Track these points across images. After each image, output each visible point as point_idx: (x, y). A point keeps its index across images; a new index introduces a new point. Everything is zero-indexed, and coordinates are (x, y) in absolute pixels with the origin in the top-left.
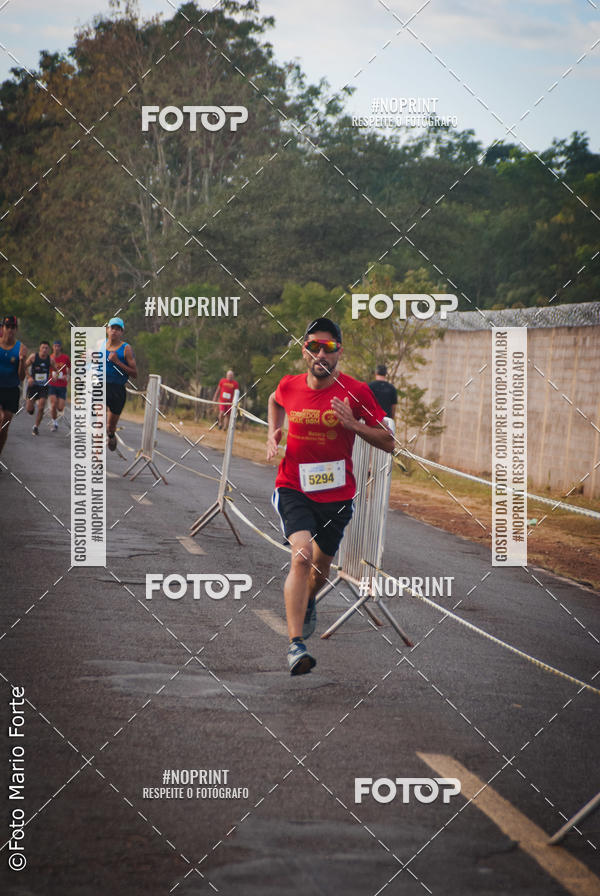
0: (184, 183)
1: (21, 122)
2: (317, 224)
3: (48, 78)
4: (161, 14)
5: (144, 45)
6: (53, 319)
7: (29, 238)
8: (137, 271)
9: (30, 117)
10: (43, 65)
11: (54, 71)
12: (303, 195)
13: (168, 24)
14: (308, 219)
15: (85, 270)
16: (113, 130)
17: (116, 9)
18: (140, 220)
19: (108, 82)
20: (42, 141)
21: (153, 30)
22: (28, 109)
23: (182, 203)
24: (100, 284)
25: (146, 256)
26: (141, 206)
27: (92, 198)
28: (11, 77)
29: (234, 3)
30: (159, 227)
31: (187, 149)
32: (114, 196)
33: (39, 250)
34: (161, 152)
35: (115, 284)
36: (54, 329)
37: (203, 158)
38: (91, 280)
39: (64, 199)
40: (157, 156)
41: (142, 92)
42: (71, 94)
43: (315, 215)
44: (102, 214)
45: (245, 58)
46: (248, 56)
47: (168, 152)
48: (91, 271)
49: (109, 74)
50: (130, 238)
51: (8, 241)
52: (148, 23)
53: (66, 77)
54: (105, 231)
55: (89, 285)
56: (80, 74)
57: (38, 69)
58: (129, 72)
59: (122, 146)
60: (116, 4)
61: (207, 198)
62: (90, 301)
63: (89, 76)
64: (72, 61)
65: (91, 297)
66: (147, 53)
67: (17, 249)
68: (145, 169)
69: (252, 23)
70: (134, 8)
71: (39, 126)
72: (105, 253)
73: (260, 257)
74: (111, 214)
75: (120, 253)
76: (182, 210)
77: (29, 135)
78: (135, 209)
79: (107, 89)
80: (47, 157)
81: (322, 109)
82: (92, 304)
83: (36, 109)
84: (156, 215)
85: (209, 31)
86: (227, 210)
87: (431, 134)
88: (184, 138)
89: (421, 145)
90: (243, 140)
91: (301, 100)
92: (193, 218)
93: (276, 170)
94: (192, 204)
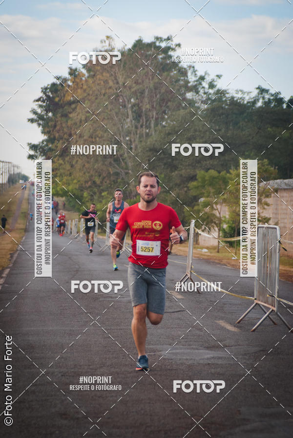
0: (142, 126)
1: (62, 102)
3: (73, 80)
6: (82, 196)
7: (68, 157)
8: (122, 170)
9: (66, 99)
10: (70, 74)
11: (76, 76)
13: (130, 50)
14: (204, 140)
15: (96, 172)
17: (104, 44)
19: (102, 80)
20: (72, 111)
22: (64, 96)
23: (141, 136)
24: (104, 178)
25: (126, 163)
26: (122, 139)
27: (98, 136)
28: (55, 81)
29: (161, 38)
30: (131, 148)
31: (142, 110)
32: (108, 135)
33: (74, 163)
34: (130, 113)
35: (112, 178)
36: (83, 201)
37: (151, 114)
38: (100, 176)
39: (85, 138)
40: (128, 115)
41: (119, 84)
42: (85, 87)
43: (207, 137)
44: (104, 144)
45: (167, 64)
46: (169, 63)
47: (132, 112)
48: (99, 172)
49: (102, 76)
50: (118, 155)
51: (58, 160)
53: (81, 79)
55: (99, 179)
56: (88, 77)
57: (67, 76)
58: (112, 75)
59: (111, 110)
60: (104, 42)
61: (153, 133)
62: (99, 186)
63: (93, 78)
64: (84, 71)
65: (100, 185)
66: (120, 64)
67: (63, 163)
68: (123, 121)
69: (170, 47)
70: (113, 44)
71: (70, 103)
72: (106, 163)
73: (182, 160)
75: (112, 162)
76: (142, 139)
77: (66, 107)
79: (102, 82)
80: (75, 118)
81: (207, 86)
82: (101, 188)
83: (68, 95)
84: (129, 142)
85: (149, 53)
86: (165, 138)
87: (260, 96)
88: (141, 104)
89: (255, 101)
90: (169, 104)
91: (196, 83)
92: (149, 143)
93: (187, 117)
94: (146, 136)
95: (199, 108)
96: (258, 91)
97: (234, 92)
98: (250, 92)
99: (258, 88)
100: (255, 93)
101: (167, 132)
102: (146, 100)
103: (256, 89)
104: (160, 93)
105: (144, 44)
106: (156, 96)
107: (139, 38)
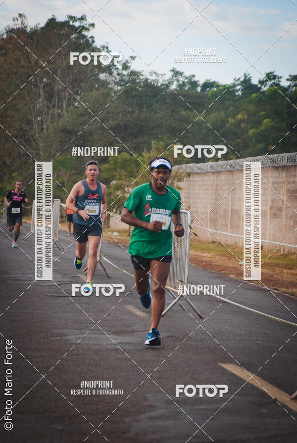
0: (54, 107)
2: (121, 124)
4: (39, 24)
5: (31, 39)
8: (32, 151)
12: (114, 110)
13: (42, 28)
14: (117, 122)
15: (7, 152)
16: (18, 82)
17: (16, 22)
18: (33, 126)
19: (13, 58)
21: (35, 32)
23: (53, 117)
24: (14, 158)
25: (37, 144)
26: (33, 119)
27: (9, 116)
29: (74, 17)
30: (43, 129)
31: (54, 90)
32: (19, 115)
34: (42, 92)
35: (22, 158)
37: (63, 94)
38: (10, 156)
40: (40, 95)
43: (120, 119)
44: (14, 123)
45: (81, 44)
46: (83, 43)
47: (44, 92)
48: (10, 152)
49: (14, 54)
50: (28, 135)
52: (31, 29)
54: (16, 132)
55: (9, 159)
58: (24, 53)
60: (16, 20)
61: (65, 114)
62: (10, 167)
63: (5, 56)
65: (10, 165)
66: (33, 43)
68: (34, 101)
69: (84, 26)
70: (25, 22)
73: (94, 142)
74: (18, 124)
75: (23, 142)
76: (53, 120)
78: (30, 120)
79: (14, 61)
81: (120, 67)
82: (11, 168)
84: (40, 123)
85: (63, 32)
87: (174, 78)
88: (53, 85)
89: (169, 83)
90: (82, 84)
92: (60, 124)
93: (100, 99)
94: (58, 117)
95: (112, 89)
96: (172, 73)
99: (173, 70)
100: (169, 75)
101: (79, 113)
103: (170, 72)
105: (58, 23)
106: (69, 76)
107: (52, 17)
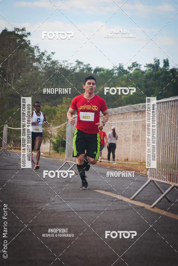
12: (41, 83)
23: (5, 88)
29: (18, 29)
31: (6, 72)
37: (11, 74)
46: (23, 44)
69: (24, 34)
76: (5, 90)
81: (46, 59)
85: (11, 38)
86: (19, 88)
87: (78, 66)
88: (5, 69)
89: (75, 69)
90: (23, 68)
91: (39, 57)
92: (10, 91)
93: (33, 76)
94: (8, 88)
95: (40, 72)
96: (76, 63)
97: (62, 62)
98: (72, 64)
99: (77, 61)
100: (74, 64)
101: (21, 85)
102: (9, 66)
103: (75, 62)
104: (17, 62)
105: (8, 32)
106: (15, 64)
107: (5, 29)
